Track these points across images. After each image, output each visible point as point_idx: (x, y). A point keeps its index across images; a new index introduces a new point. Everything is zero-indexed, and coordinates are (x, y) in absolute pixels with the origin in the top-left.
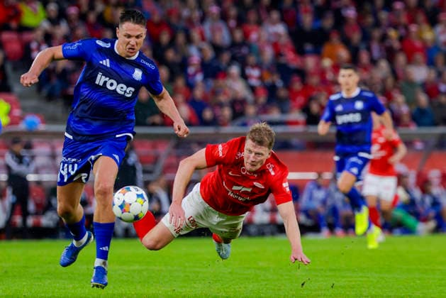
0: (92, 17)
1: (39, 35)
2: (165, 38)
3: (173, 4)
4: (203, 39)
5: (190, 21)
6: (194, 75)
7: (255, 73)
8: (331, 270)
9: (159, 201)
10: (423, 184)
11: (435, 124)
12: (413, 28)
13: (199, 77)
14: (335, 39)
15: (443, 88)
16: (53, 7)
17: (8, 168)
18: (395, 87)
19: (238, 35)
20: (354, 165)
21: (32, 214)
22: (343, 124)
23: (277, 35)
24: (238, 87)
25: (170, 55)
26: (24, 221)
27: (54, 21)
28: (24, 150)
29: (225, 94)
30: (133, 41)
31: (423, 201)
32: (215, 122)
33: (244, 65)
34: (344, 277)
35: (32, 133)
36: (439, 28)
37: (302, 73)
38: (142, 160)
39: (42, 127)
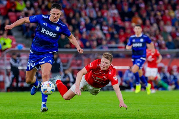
0: (43, 7)
1: (23, 13)
2: (71, 15)
3: (74, 2)
4: (86, 15)
5: (81, 8)
6: (83, 29)
7: (106, 28)
8: (135, 104)
9: (69, 77)
10: (170, 71)
11: (175, 48)
12: (167, 11)
13: (84, 30)
14: (137, 15)
15: (178, 34)
16: (28, 3)
17: (11, 64)
18: (159, 34)
19: (99, 14)
20: (139, 62)
21: (20, 82)
22: (135, 47)
23: (114, 14)
24: (99, 34)
25: (73, 21)
26: (17, 85)
27: (29, 8)
28: (17, 57)
29: (94, 36)
30: (56, 16)
31: (170, 78)
32: (90, 47)
33: (101, 25)
34: (140, 106)
35: (20, 51)
36: (177, 12)
37: (124, 29)
38: (62, 61)
39: (24, 49)
